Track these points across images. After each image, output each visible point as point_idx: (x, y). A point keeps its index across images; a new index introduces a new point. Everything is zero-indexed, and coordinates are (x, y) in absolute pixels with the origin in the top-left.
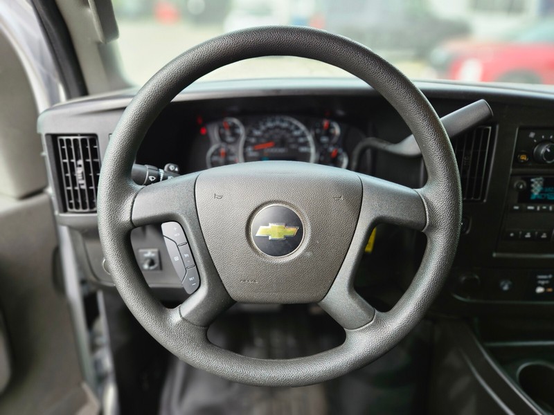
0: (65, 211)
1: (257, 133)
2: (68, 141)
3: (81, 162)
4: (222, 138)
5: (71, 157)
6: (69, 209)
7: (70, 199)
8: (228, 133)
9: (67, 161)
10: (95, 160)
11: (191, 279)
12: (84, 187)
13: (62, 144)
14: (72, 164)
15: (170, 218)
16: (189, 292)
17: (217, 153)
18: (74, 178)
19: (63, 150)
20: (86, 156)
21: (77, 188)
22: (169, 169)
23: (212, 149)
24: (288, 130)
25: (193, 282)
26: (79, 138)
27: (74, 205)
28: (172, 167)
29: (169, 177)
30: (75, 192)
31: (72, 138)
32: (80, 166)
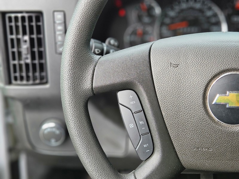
0: (10, 83)
1: (172, 14)
2: (16, 18)
3: (27, 38)
4: (140, 18)
5: (17, 33)
6: (13, 82)
7: (15, 71)
8: (144, 14)
9: (14, 37)
10: (39, 36)
11: (145, 146)
12: (29, 61)
13: (10, 21)
14: (18, 40)
15: (126, 86)
16: (142, 158)
17: (134, 33)
18: (20, 53)
19: (11, 27)
20: (31, 33)
21: (22, 62)
22: (110, 43)
23: (130, 30)
24: (201, 11)
25: (147, 148)
26: (26, 15)
27: (19, 78)
28: (112, 42)
29: (111, 51)
30: (20, 65)
31: (19, 15)
32: (26, 41)
